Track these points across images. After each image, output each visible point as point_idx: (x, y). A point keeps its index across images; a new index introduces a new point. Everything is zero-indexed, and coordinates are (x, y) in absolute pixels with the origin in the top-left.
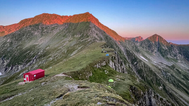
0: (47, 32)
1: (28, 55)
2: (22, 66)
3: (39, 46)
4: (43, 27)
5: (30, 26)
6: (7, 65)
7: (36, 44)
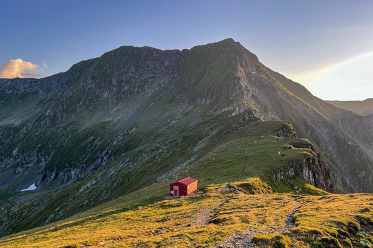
0: (132, 92)
1: (91, 146)
2: (78, 171)
3: (114, 125)
4: (122, 81)
5: (93, 78)
6: (46, 168)
7: (107, 120)
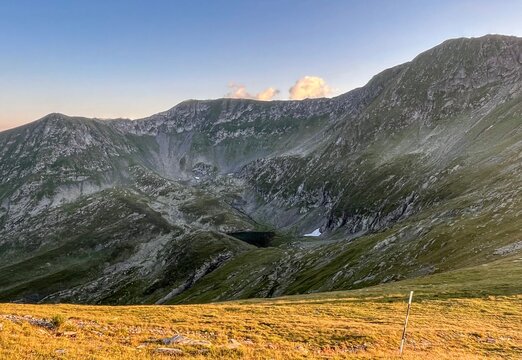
0: (457, 110)
1: (390, 189)
2: (371, 220)
3: (425, 161)
4: (443, 93)
5: (400, 92)
6: (332, 212)
7: (416, 152)
